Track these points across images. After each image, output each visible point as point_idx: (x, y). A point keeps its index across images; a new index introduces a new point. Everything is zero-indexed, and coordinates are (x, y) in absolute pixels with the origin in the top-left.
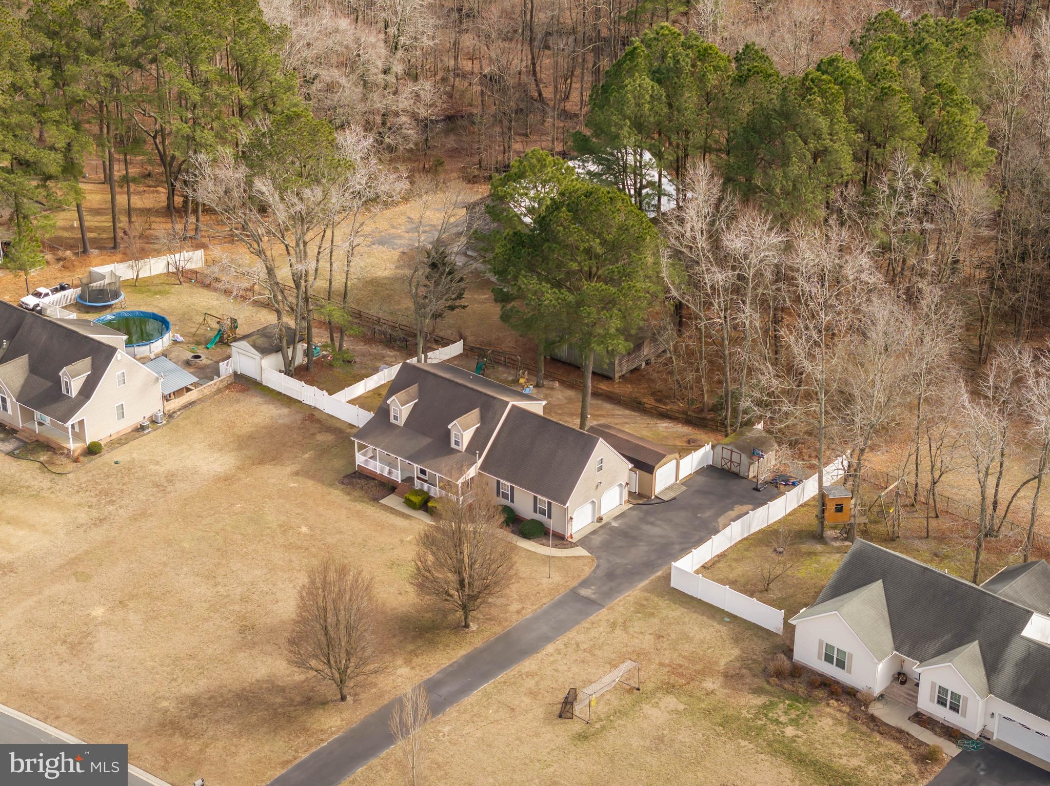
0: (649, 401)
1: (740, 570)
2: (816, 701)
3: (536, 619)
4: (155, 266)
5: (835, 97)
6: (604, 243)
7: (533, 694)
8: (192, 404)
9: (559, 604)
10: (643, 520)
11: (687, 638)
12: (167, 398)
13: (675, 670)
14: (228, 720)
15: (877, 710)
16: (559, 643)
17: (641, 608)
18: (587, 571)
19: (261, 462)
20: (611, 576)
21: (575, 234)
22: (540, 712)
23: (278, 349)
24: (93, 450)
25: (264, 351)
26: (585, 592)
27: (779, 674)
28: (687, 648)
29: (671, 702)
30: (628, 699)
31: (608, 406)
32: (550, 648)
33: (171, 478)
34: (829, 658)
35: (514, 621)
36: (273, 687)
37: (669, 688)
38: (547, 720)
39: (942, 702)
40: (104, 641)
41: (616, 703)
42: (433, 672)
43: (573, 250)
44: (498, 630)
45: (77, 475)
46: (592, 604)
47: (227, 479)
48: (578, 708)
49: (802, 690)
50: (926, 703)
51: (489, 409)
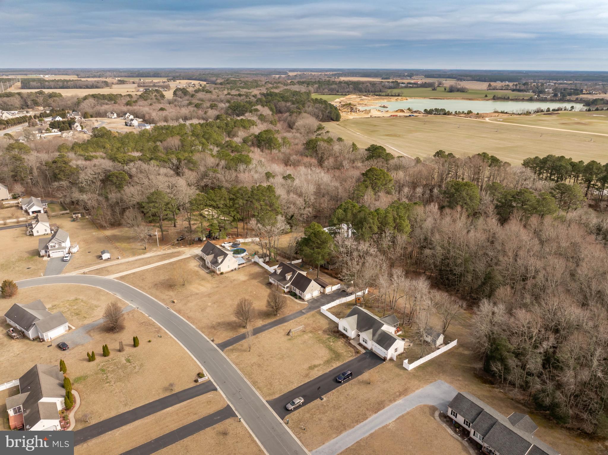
0: (334, 275)
1: (333, 310)
2: (340, 338)
3: (291, 315)
4: (249, 240)
7: (284, 330)
8: (244, 266)
9: (297, 313)
10: (322, 298)
11: (319, 322)
12: (239, 265)
13: (314, 328)
14: (224, 327)
15: (351, 342)
16: (293, 321)
17: (313, 316)
18: (306, 307)
19: (252, 279)
20: (310, 308)
22: (283, 333)
23: (263, 258)
24: (222, 273)
25: (260, 258)
26: (303, 311)
27: (334, 332)
28: (318, 324)
29: (310, 335)
30: (302, 333)
31: (325, 275)
32: (291, 321)
33: (234, 280)
34: (344, 330)
35: (287, 315)
36: (235, 322)
37: (311, 332)
38: (284, 335)
39: (364, 341)
40: (209, 309)
41: (299, 334)
42: (266, 323)
44: (283, 316)
45: (217, 278)
46: (304, 313)
47: (244, 281)
48: (291, 334)
49: (337, 335)
50: (361, 341)
51: (294, 272)
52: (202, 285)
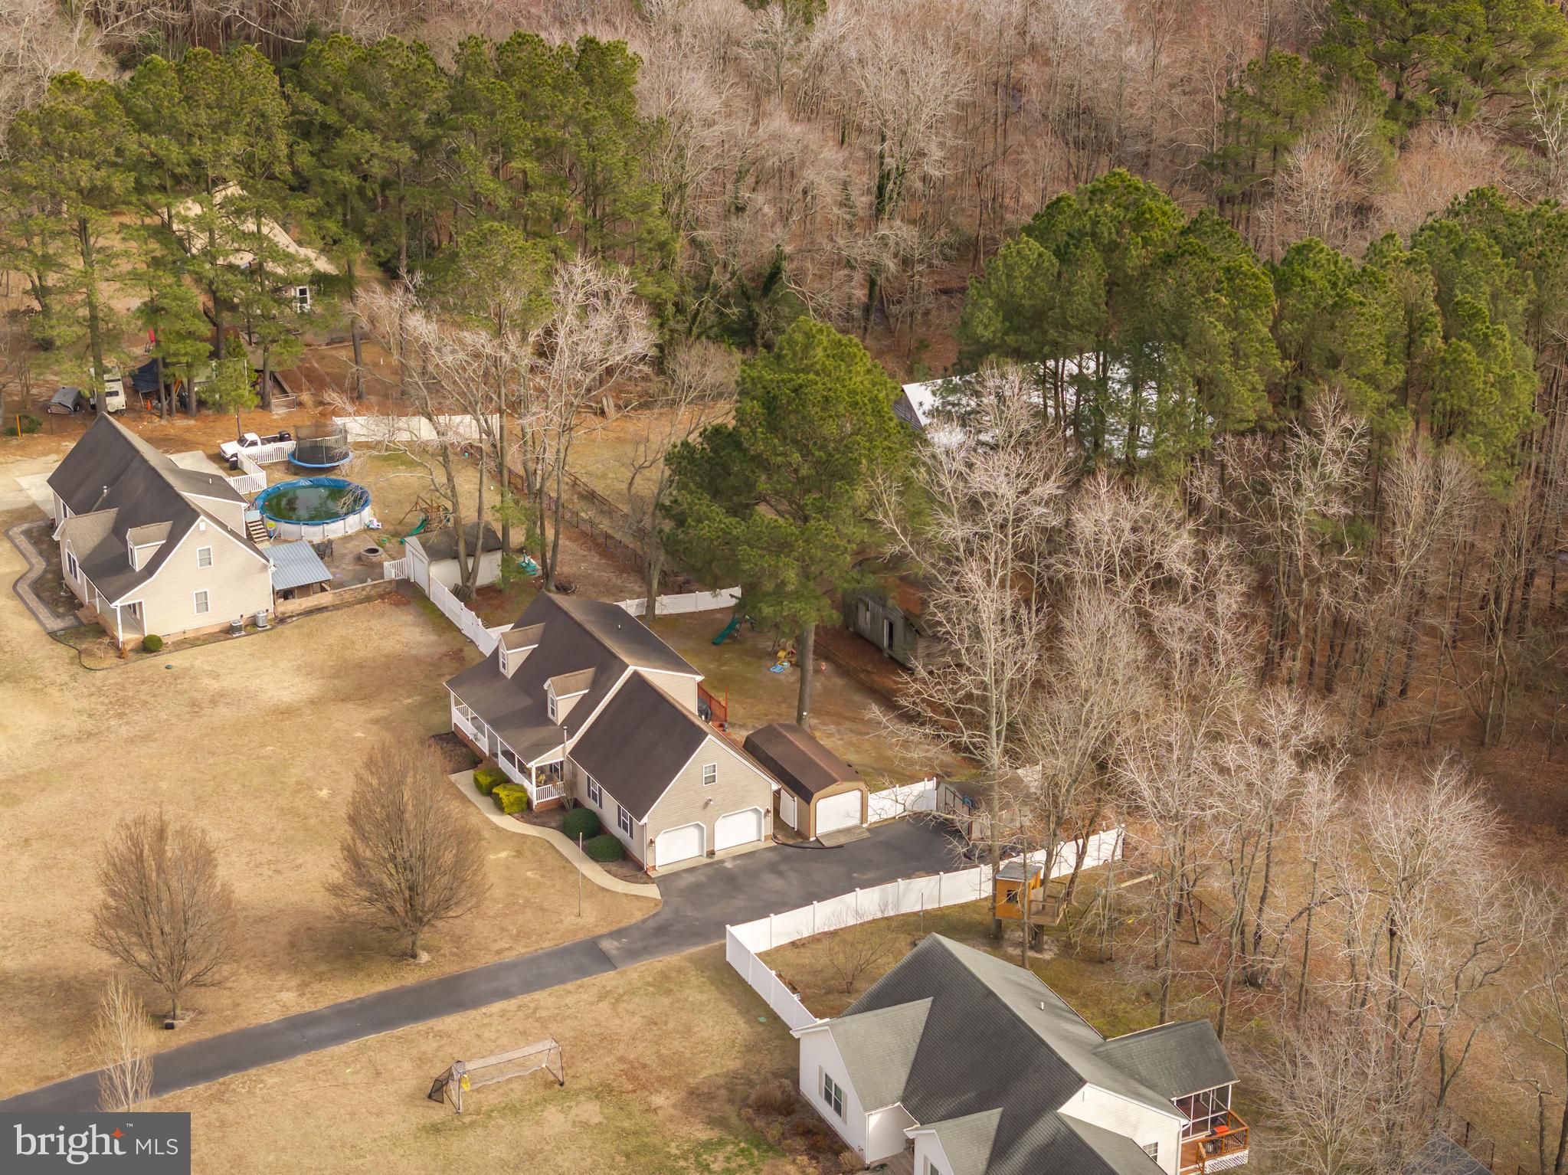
2: (782, 1151)
3: (513, 966)
7: (421, 1060)
8: (320, 610)
9: (561, 953)
10: (773, 868)
11: (687, 1030)
12: (286, 594)
13: (632, 1071)
14: (24, 1011)
16: (511, 1004)
18: (635, 918)
19: (346, 699)
20: (661, 931)
23: (455, 555)
24: (150, 646)
25: (435, 554)
26: (609, 946)
28: (674, 1046)
29: (590, 1111)
30: (538, 1094)
32: (496, 1007)
33: (218, 698)
34: (827, 1097)
35: (487, 959)
37: (602, 1092)
41: (516, 1095)
42: (323, 1004)
44: (451, 969)
45: (109, 673)
46: (606, 962)
47: (285, 712)
49: (775, 1131)
51: (605, 671)
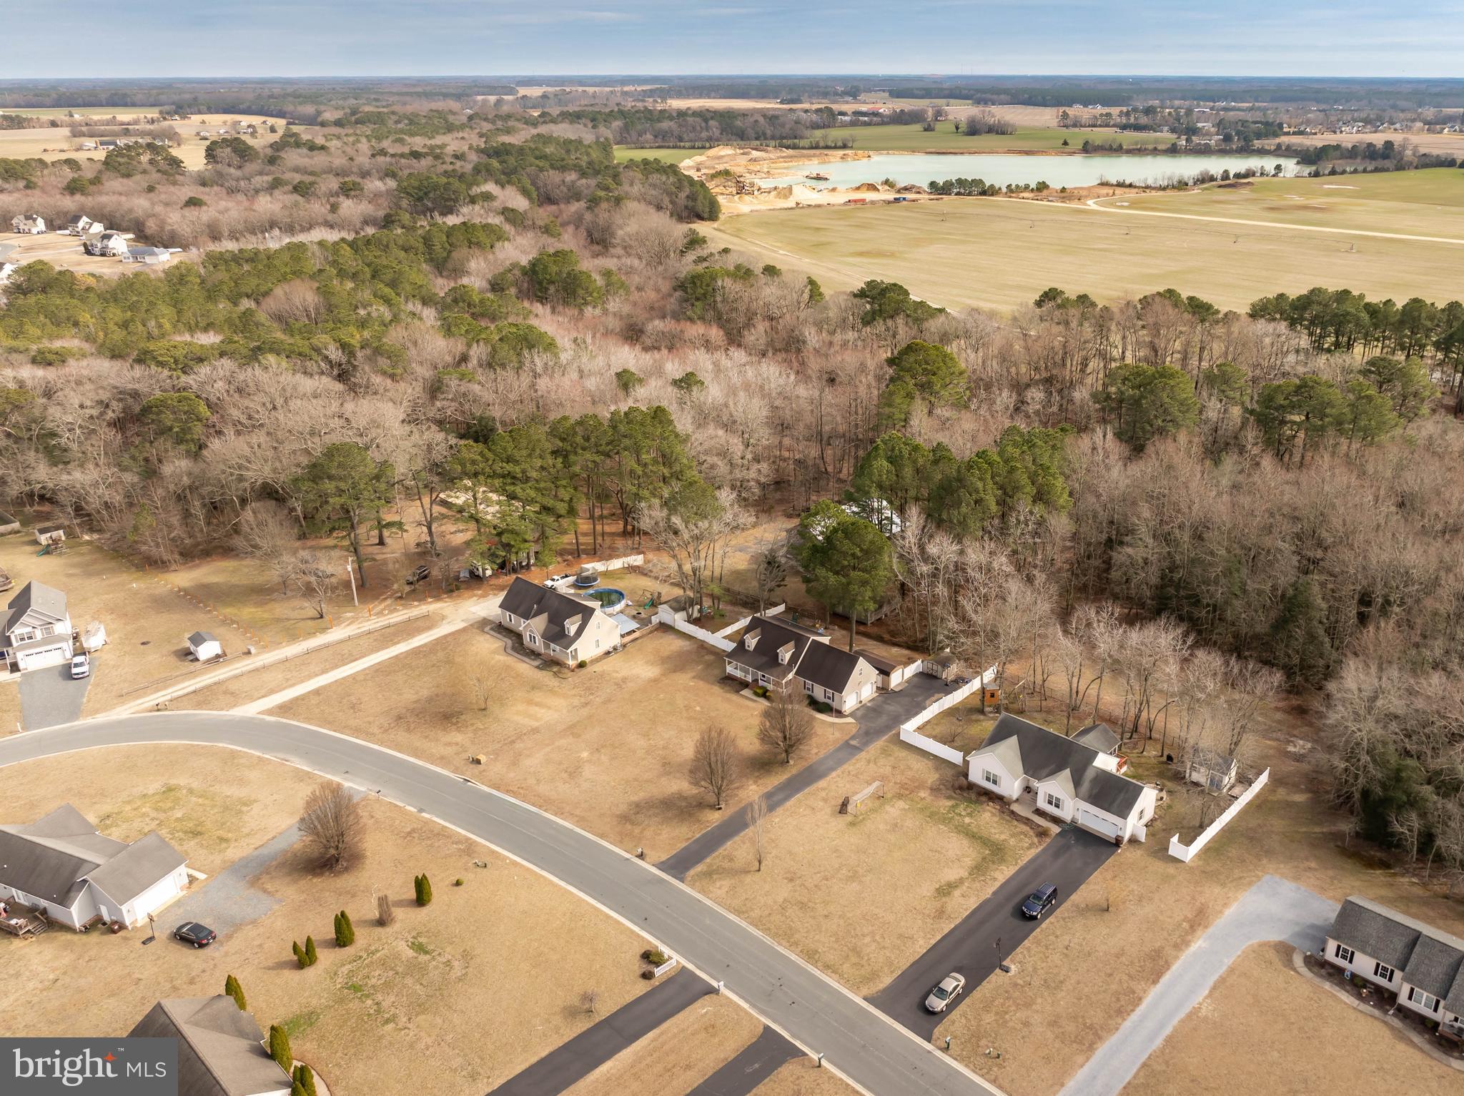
0: (887, 637)
1: (938, 730)
2: (982, 803)
3: (826, 758)
4: (616, 564)
5: (986, 471)
6: (862, 550)
7: (825, 800)
8: (636, 639)
9: (839, 749)
10: (884, 702)
11: (910, 768)
12: (623, 636)
13: (903, 786)
14: (656, 815)
15: (1015, 807)
16: (839, 771)
17: (884, 751)
18: (854, 731)
19: (675, 671)
20: (867, 733)
21: (846, 546)
22: (828, 810)
23: (684, 609)
24: (582, 665)
25: (676, 610)
26: (853, 743)
27: (961, 788)
28: (910, 774)
29: (901, 804)
30: (877, 803)
31: (865, 639)
32: (834, 774)
33: (624, 680)
34: (988, 779)
35: (814, 758)
36: (681, 797)
37: (900, 796)
38: (833, 815)
39: (1050, 803)
40: (588, 771)
41: (870, 805)
42: (769, 788)
43: (845, 554)
44: (804, 764)
45: (573, 679)
46: (858, 749)
47: (655, 681)
48: (850, 808)
49: (973, 796)
50: (1042, 803)
51: (800, 642)
52: (538, 704)
